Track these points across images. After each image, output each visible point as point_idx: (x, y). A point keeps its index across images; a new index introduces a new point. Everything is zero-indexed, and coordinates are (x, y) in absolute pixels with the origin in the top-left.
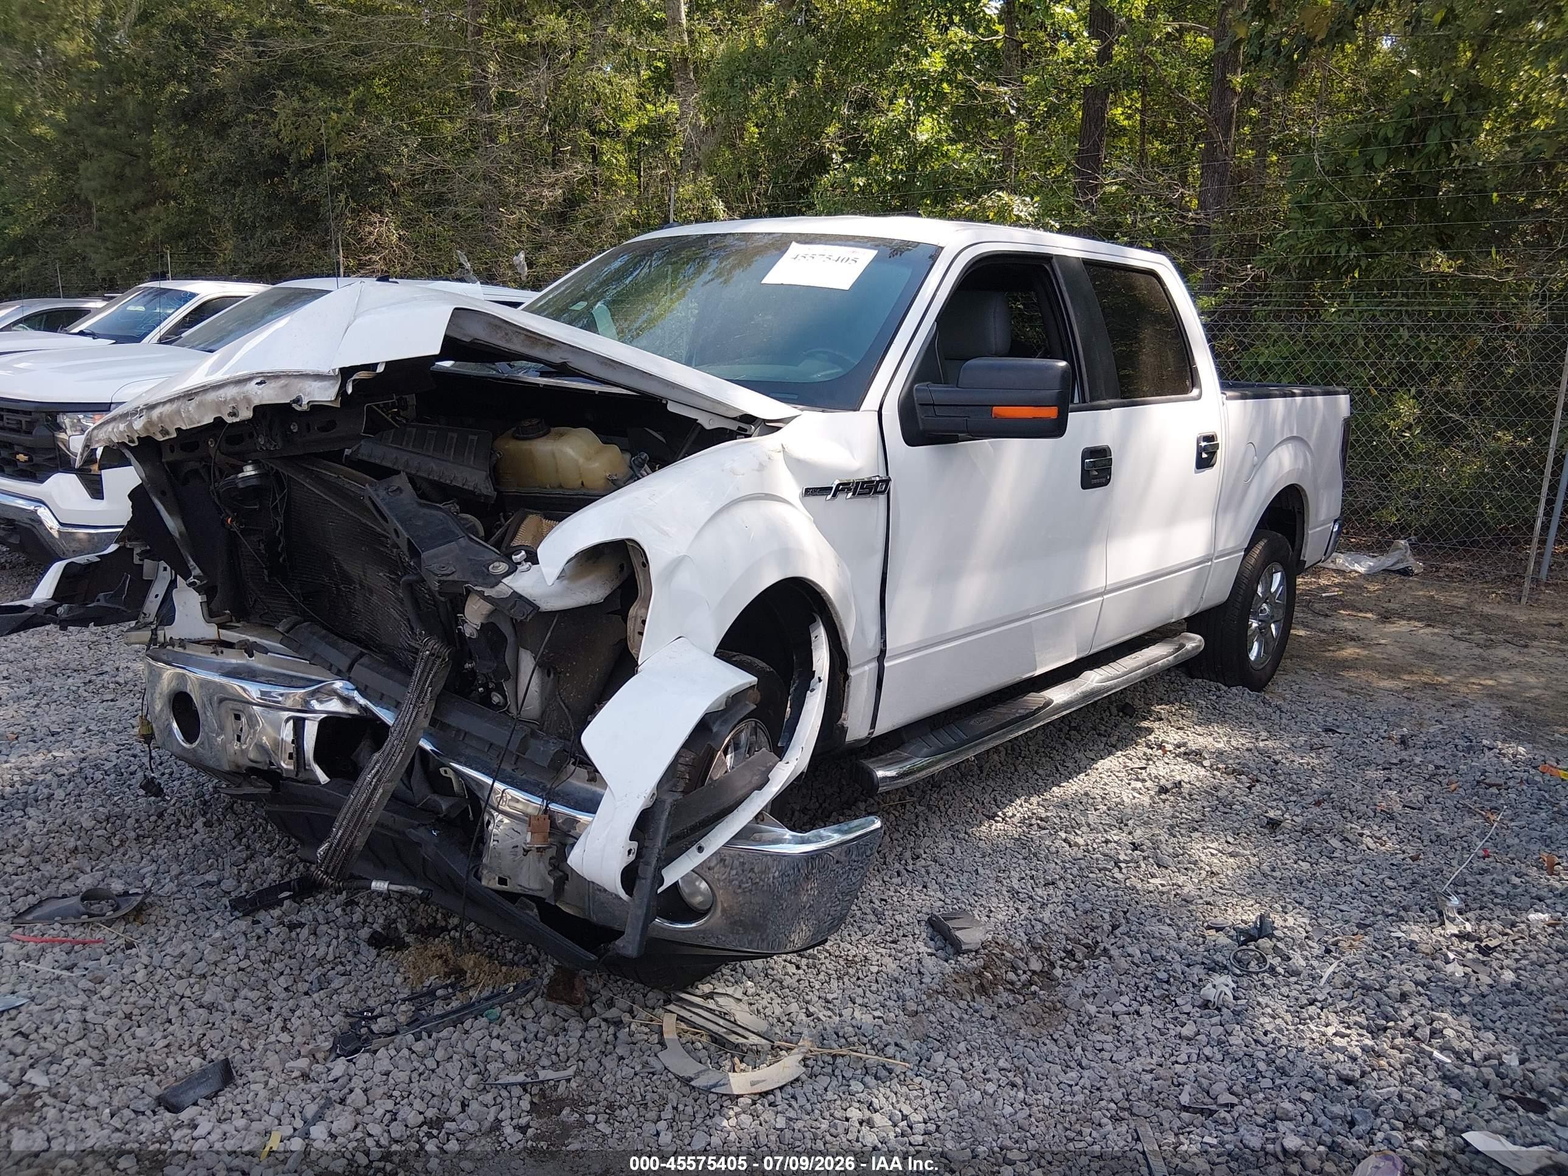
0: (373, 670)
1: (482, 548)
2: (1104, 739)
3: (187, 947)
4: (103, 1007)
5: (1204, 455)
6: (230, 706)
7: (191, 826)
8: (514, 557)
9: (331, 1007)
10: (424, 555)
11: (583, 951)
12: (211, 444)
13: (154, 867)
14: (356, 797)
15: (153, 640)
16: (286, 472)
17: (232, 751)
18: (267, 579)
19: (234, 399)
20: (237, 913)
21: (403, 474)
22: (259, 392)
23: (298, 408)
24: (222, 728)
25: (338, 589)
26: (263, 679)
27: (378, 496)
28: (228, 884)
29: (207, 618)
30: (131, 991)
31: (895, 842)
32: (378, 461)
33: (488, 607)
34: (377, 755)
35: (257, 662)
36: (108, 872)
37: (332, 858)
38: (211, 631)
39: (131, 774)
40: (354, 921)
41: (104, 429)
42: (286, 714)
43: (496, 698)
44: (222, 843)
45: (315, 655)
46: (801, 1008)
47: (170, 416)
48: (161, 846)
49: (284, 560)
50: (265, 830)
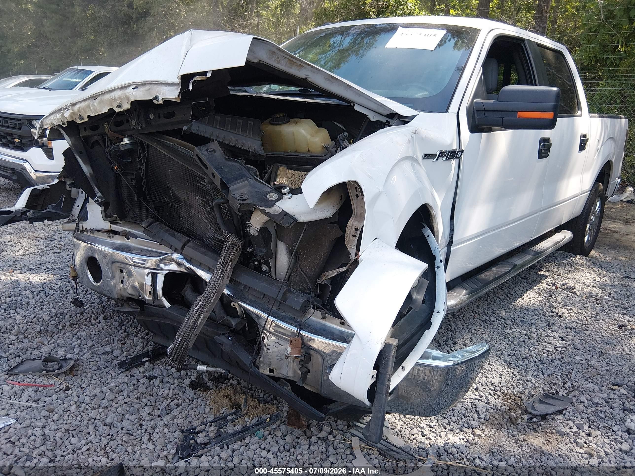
0: (196, 250)
1: (262, 185)
2: (525, 281)
3: (97, 391)
4: (54, 426)
5: (582, 145)
6: (118, 265)
7: (97, 319)
8: (282, 190)
9: (174, 427)
10: (231, 188)
11: (317, 411)
12: (106, 126)
13: (79, 342)
14: (188, 320)
15: (77, 229)
16: (146, 141)
17: (119, 288)
18: (136, 199)
19: (120, 98)
20: (121, 369)
21: (216, 142)
22: (134, 93)
23: (156, 102)
24: (113, 276)
25: (173, 205)
26: (135, 252)
27: (202, 154)
28: (117, 353)
29: (105, 218)
30: (68, 416)
31: (441, 334)
32: (202, 134)
33: (266, 218)
34: (200, 298)
35: (131, 242)
36: (56, 344)
37: (176, 352)
38: (106, 225)
39: (68, 291)
40: (182, 375)
41: (50, 118)
42: (147, 271)
43: (265, 268)
44: (112, 329)
45: (162, 240)
46: (419, 431)
47: (84, 109)
48: (82, 330)
49: (145, 189)
50: (133, 322)
